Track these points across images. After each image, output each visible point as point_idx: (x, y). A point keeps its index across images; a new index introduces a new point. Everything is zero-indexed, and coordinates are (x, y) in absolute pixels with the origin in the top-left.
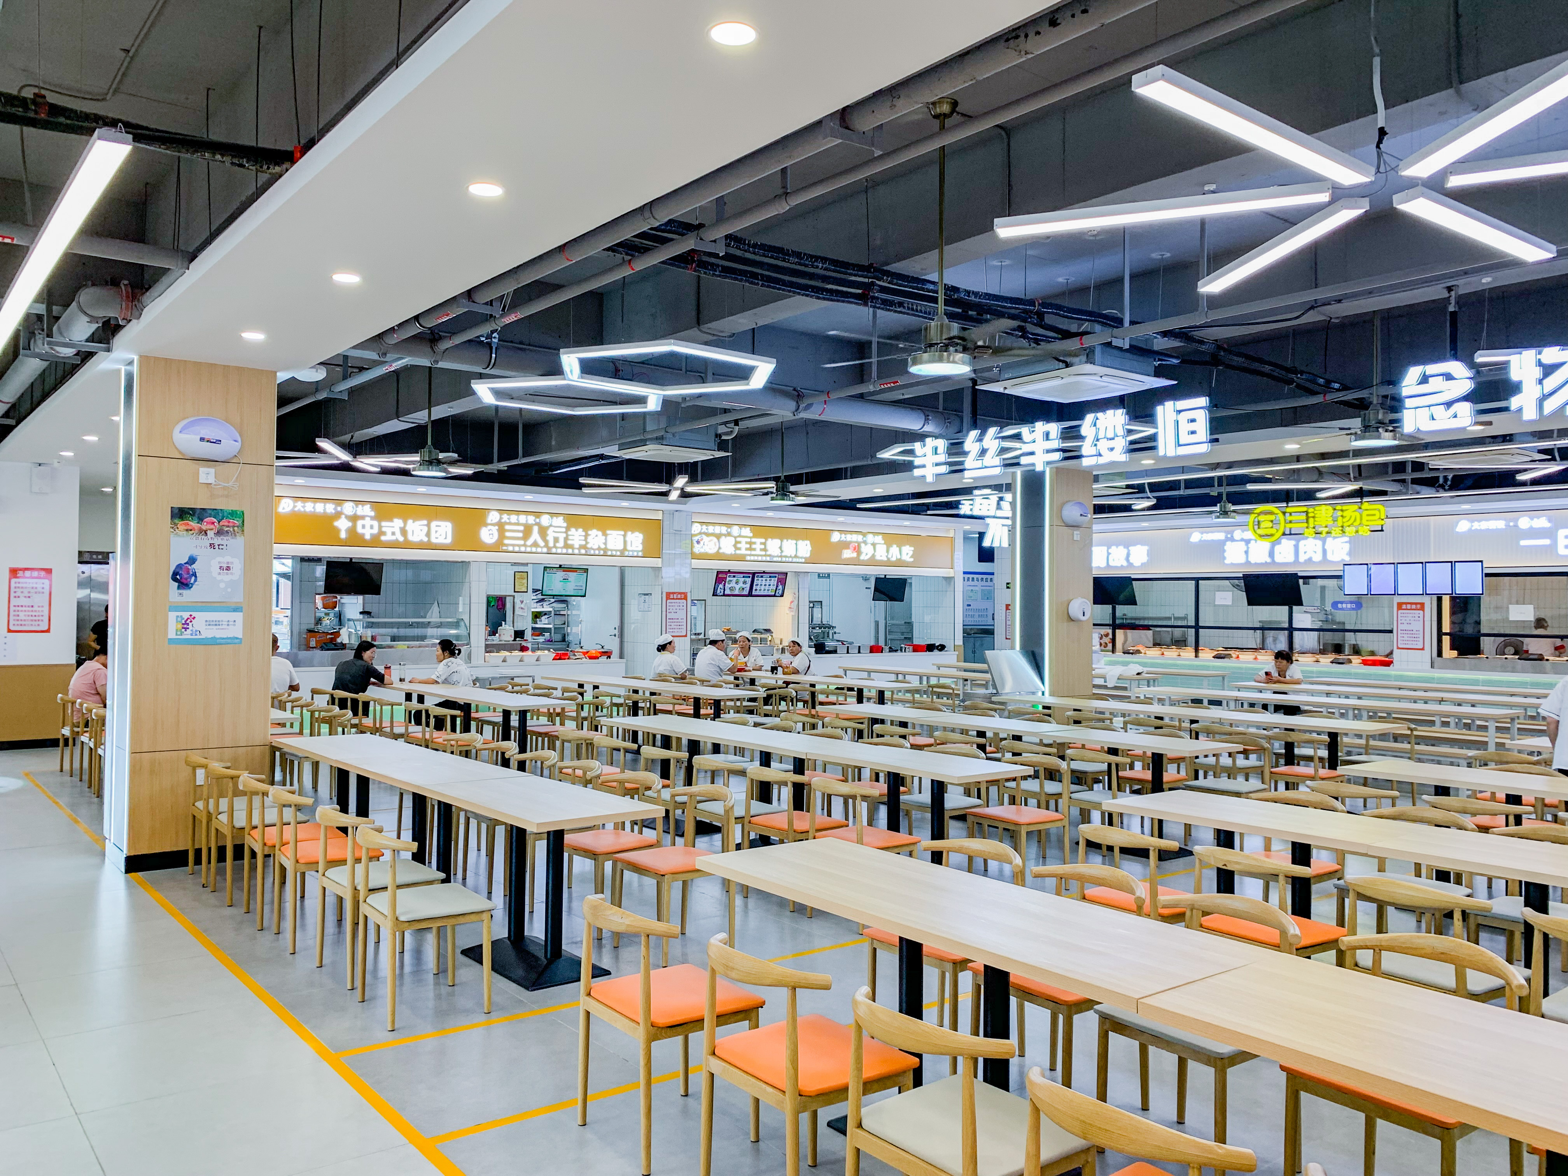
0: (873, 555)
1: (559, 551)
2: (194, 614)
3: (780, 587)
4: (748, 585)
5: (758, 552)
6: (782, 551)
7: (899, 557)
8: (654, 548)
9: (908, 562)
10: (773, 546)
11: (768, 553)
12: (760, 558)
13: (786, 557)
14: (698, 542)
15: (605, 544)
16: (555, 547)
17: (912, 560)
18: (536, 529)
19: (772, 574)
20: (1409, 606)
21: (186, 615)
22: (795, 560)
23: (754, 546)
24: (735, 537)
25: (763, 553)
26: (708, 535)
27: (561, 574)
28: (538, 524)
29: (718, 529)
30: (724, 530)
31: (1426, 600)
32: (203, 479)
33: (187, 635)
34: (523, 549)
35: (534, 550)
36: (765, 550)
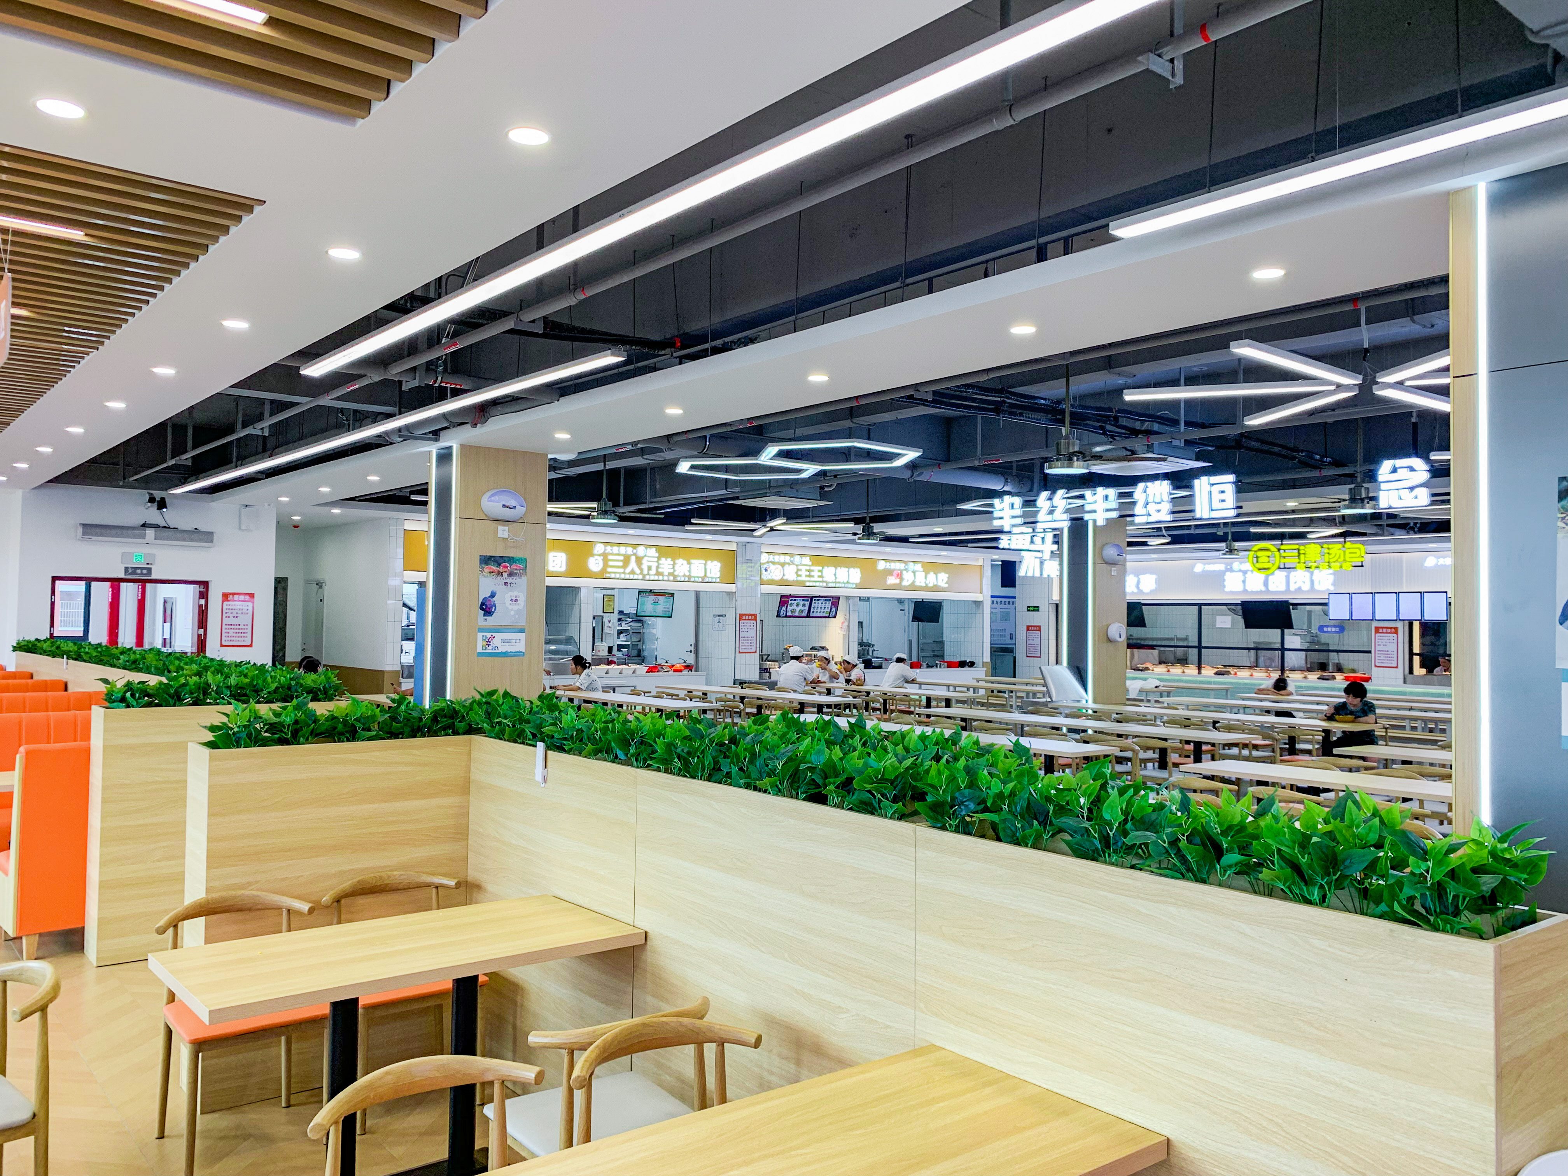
0: (914, 582)
1: (652, 578)
2: (494, 634)
3: (834, 609)
4: (807, 608)
5: (816, 579)
6: (836, 578)
7: (935, 583)
8: (729, 575)
9: (944, 588)
10: (829, 573)
11: (825, 579)
12: (817, 584)
13: (839, 583)
14: (766, 570)
15: (689, 571)
16: (648, 574)
17: (947, 585)
18: (633, 558)
19: (826, 598)
20: (1385, 630)
21: (489, 635)
22: (847, 586)
23: (812, 573)
24: (797, 565)
25: (820, 579)
26: (773, 563)
27: (652, 598)
28: (635, 554)
29: (782, 559)
30: (787, 559)
31: (1399, 625)
32: (500, 535)
33: (489, 650)
34: (622, 576)
35: (632, 577)
36: (821, 576)
